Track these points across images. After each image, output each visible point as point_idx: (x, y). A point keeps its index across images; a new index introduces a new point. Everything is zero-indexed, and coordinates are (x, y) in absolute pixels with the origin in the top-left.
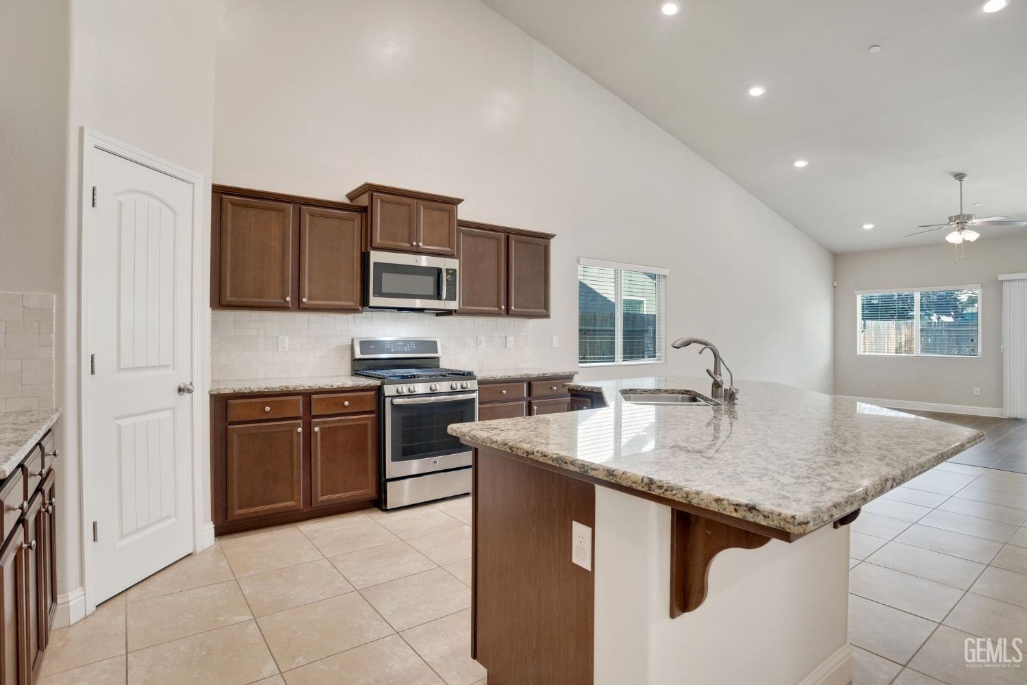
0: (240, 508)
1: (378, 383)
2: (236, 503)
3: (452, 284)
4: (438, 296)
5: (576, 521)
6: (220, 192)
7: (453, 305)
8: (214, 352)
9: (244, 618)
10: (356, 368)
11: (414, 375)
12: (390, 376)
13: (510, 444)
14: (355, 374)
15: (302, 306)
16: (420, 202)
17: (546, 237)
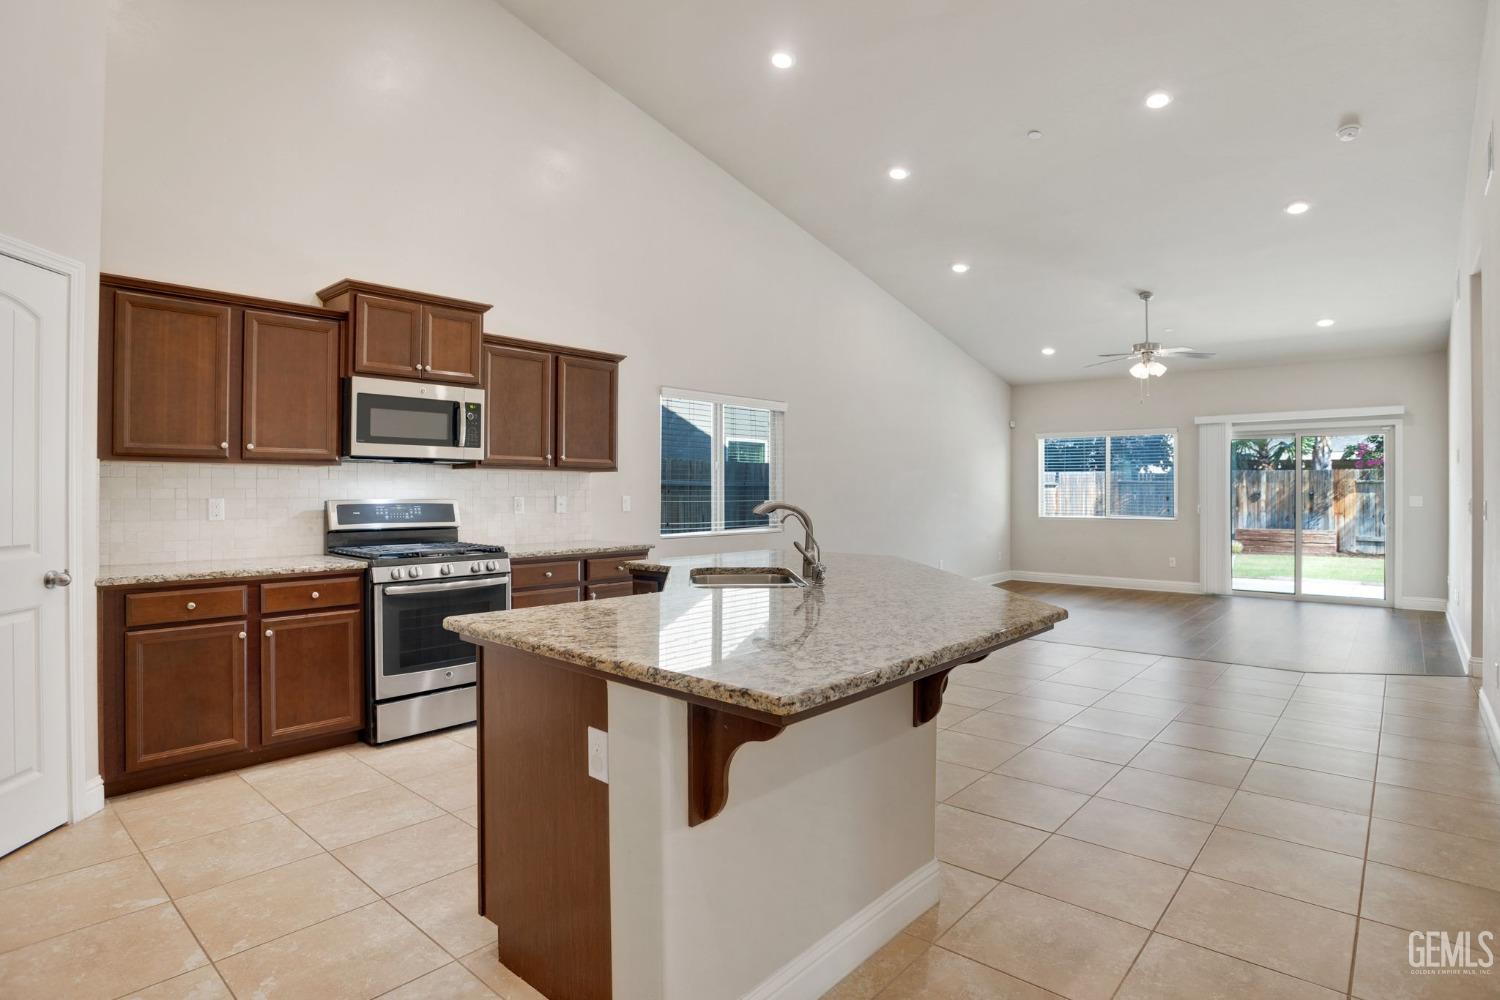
0: (147, 751)
1: (363, 564)
2: (141, 744)
3: (474, 426)
4: (454, 441)
5: (593, 726)
6: (113, 288)
7: (478, 454)
8: (104, 524)
9: (154, 902)
10: (331, 544)
11: (417, 554)
12: (381, 556)
13: (515, 638)
14: (331, 552)
15: (246, 455)
16: (428, 307)
17: (613, 360)
